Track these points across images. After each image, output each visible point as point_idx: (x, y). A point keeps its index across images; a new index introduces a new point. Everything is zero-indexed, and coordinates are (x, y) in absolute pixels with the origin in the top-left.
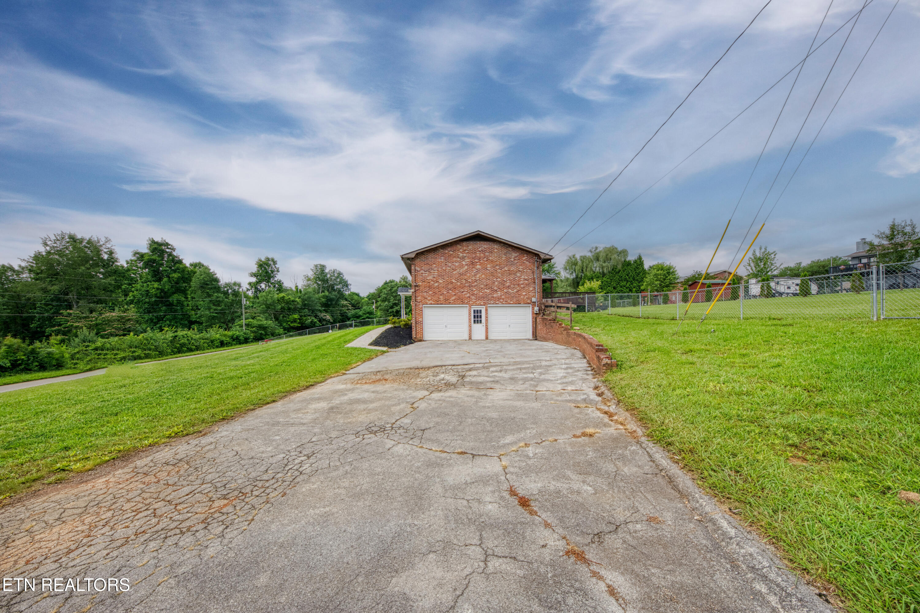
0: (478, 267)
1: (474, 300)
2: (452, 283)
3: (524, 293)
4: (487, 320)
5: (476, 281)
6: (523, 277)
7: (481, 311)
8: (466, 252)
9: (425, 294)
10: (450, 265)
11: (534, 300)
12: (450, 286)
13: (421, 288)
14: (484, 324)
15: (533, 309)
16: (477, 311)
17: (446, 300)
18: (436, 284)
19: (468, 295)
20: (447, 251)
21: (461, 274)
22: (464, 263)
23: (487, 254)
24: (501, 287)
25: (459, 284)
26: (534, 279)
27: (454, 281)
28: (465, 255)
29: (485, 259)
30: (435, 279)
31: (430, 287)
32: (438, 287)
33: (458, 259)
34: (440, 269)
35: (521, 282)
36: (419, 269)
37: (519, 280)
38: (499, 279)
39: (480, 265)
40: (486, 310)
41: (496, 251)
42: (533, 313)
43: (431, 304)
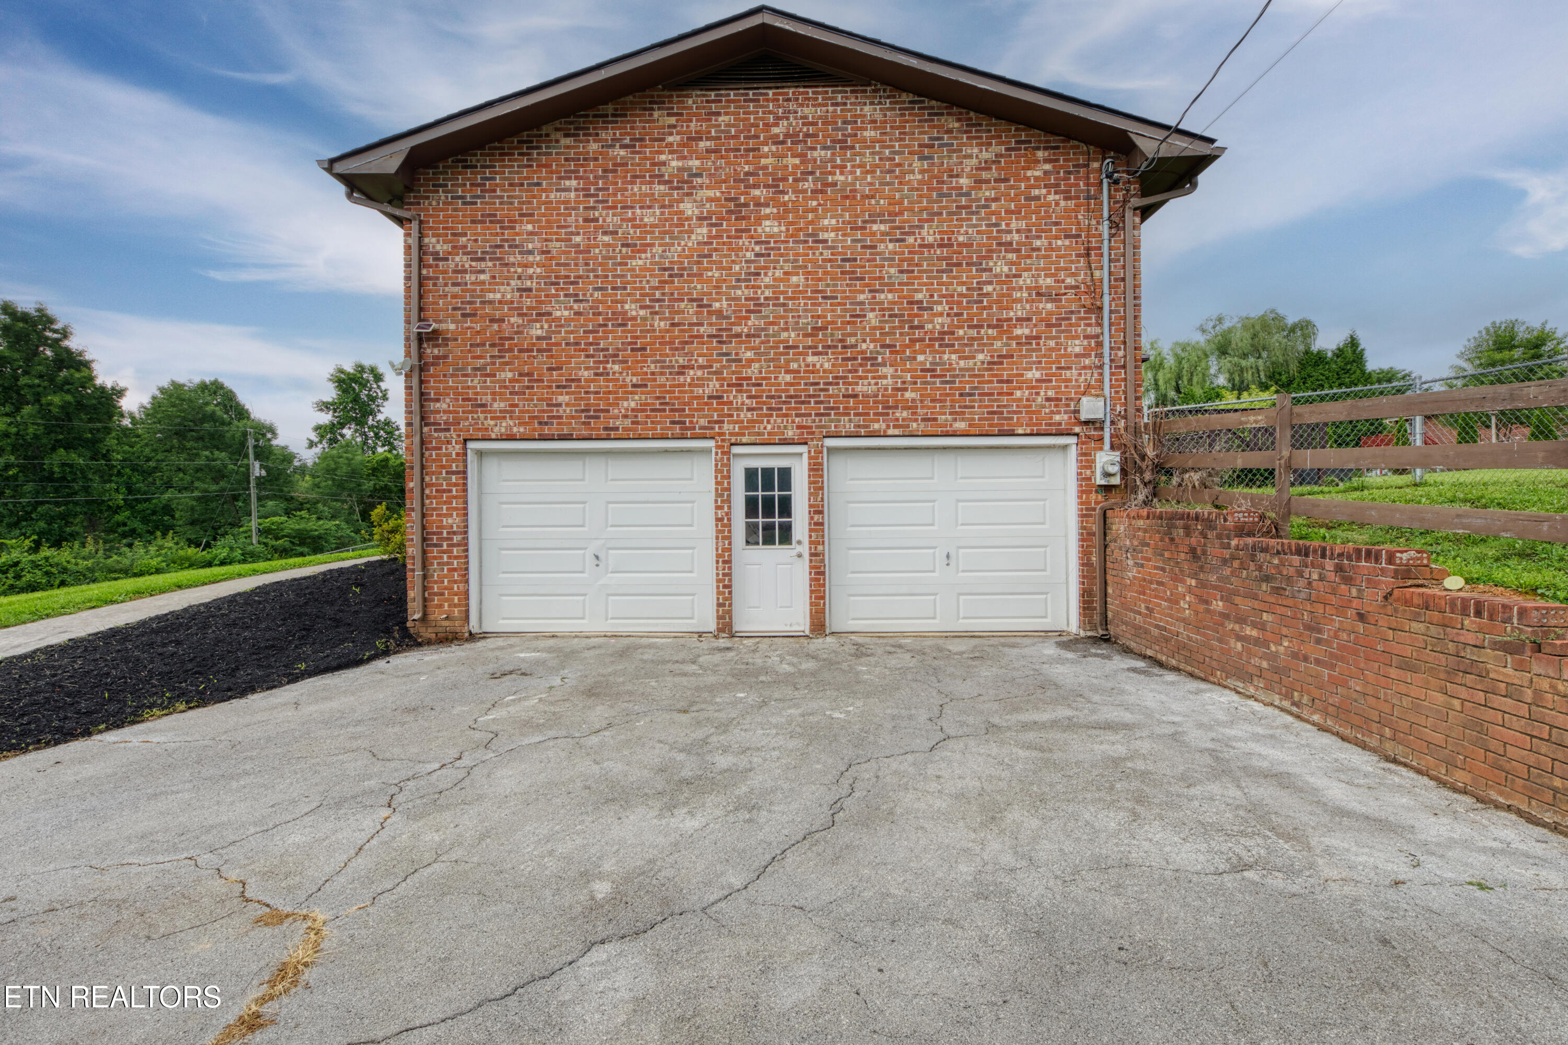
0: (770, 227)
1: (745, 416)
2: (623, 320)
3: (1034, 374)
4: (817, 527)
5: (757, 307)
6: (1026, 279)
7: (785, 474)
8: (703, 145)
9: (475, 382)
10: (611, 219)
11: (1091, 408)
12: (613, 340)
13: (455, 350)
14: (805, 549)
15: (1085, 460)
16: (768, 472)
17: (590, 414)
18: (537, 331)
19: (713, 386)
20: (593, 146)
21: (671, 272)
22: (689, 208)
23: (819, 154)
24: (900, 339)
25: (660, 324)
26: (1094, 289)
27: (631, 308)
28: (695, 163)
29: (808, 185)
30: (528, 302)
31: (501, 344)
32: (546, 346)
33: (659, 189)
34: (555, 246)
35: (1018, 311)
36: (441, 248)
37: (1005, 301)
38: (886, 297)
39: (778, 218)
40: (816, 469)
41: (869, 134)
42: (1085, 485)
43: (511, 438)
